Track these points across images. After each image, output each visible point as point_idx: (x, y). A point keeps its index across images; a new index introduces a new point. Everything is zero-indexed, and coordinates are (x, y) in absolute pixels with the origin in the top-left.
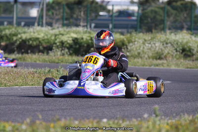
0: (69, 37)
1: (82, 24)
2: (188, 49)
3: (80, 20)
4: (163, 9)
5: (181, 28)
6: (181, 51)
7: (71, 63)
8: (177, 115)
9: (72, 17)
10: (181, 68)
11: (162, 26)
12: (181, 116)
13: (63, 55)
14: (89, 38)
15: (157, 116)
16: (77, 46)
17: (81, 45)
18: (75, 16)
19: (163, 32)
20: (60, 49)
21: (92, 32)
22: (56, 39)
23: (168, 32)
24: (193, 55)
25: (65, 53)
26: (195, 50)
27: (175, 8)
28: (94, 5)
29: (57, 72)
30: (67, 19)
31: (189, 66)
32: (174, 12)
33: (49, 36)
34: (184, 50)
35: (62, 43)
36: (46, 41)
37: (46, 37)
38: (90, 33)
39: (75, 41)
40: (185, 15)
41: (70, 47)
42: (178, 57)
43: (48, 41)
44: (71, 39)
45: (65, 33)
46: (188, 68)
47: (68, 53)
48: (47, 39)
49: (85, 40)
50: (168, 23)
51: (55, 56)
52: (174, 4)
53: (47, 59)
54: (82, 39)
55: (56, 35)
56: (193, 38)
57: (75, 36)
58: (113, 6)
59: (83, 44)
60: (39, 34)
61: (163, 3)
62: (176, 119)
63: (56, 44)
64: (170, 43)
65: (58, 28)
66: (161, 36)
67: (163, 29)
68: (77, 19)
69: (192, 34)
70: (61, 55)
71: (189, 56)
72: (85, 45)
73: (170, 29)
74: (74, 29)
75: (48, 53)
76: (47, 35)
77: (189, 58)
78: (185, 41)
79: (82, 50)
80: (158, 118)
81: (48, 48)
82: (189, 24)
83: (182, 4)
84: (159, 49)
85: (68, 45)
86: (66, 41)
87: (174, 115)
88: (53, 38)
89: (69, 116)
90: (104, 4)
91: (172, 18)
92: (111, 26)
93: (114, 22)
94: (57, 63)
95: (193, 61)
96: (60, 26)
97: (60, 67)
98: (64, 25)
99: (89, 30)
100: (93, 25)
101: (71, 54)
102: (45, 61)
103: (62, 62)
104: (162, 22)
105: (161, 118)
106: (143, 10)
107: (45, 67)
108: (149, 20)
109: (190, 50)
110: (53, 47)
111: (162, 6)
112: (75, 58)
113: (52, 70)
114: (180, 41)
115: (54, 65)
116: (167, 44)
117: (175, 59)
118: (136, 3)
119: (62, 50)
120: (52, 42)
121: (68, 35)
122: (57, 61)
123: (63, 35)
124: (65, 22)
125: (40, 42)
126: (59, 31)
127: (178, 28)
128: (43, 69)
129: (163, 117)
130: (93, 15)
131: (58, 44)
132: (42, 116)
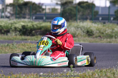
0: (19, 25)
1: (27, 17)
2: (90, 31)
3: (26, 14)
4: (75, 8)
5: (86, 19)
6: (86, 32)
7: (21, 40)
8: (84, 70)
9: (21, 13)
10: (87, 42)
11: (75, 18)
12: (86, 70)
13: (16, 35)
14: (31, 25)
15: (72, 71)
16: (25, 30)
17: (27, 29)
18: (23, 12)
19: (75, 21)
20: (14, 32)
21: (33, 22)
22: (11, 26)
23: (78, 21)
24: (93, 35)
25: (17, 34)
26: (95, 32)
27: (82, 7)
28: (34, 6)
29: (12, 45)
30: (18, 14)
31: (91, 41)
32: (82, 9)
33: (8, 24)
34: (88, 32)
35: (15, 28)
36: (6, 27)
37: (6, 25)
38: (32, 22)
39: (23, 27)
40: (89, 11)
41: (20, 31)
42: (84, 36)
43: (7, 27)
44: (21, 26)
45: (17, 22)
46: (90, 42)
47: (19, 34)
48: (7, 26)
49: (29, 26)
50: (78, 16)
51: (11, 36)
52: (82, 5)
53: (6, 38)
54: (27, 26)
55: (12, 24)
56: (94, 25)
57: (23, 24)
58: (46, 6)
59: (28, 29)
60: (1, 23)
61: (75, 4)
62: (83, 72)
63: (11, 29)
64: (80, 28)
65: (13, 19)
66: (75, 24)
67: (76, 20)
68: (24, 14)
69: (93, 23)
70: (15, 35)
71: (91, 35)
72: (29, 29)
73: (79, 19)
74: (23, 20)
75: (7, 34)
76: (6, 24)
77: (91, 37)
78: (89, 26)
79: (27, 32)
80: (73, 72)
81: (7, 32)
82: (91, 16)
83: (87, 5)
84: (73, 31)
85: (19, 30)
86: (18, 27)
87: (82, 70)
88: (10, 25)
89: (19, 71)
90: (40, 5)
91: (81, 13)
92: (44, 18)
93: (46, 16)
94: (13, 40)
95: (94, 38)
96: (14, 18)
97: (14, 42)
98: (16, 18)
99: (31, 20)
100: (34, 18)
101: (21, 35)
102: (5, 39)
103: (16, 39)
104: (75, 15)
105: (74, 72)
106: (64, 8)
107: (5, 42)
108: (67, 14)
109: (92, 32)
110: (10, 30)
111: (75, 6)
112: (23, 37)
113: (9, 44)
114: (86, 26)
115: (11, 41)
116: (78, 28)
117: (83, 37)
118: (59, 4)
119: (15, 32)
120: (9, 28)
121: (19, 24)
122: (12, 39)
123: (16, 23)
124: (17, 16)
125: (2, 28)
126: (14, 21)
127: (84, 19)
128: (4, 44)
129: (75, 71)
130: (34, 11)
131: (13, 29)
132: (4, 72)
